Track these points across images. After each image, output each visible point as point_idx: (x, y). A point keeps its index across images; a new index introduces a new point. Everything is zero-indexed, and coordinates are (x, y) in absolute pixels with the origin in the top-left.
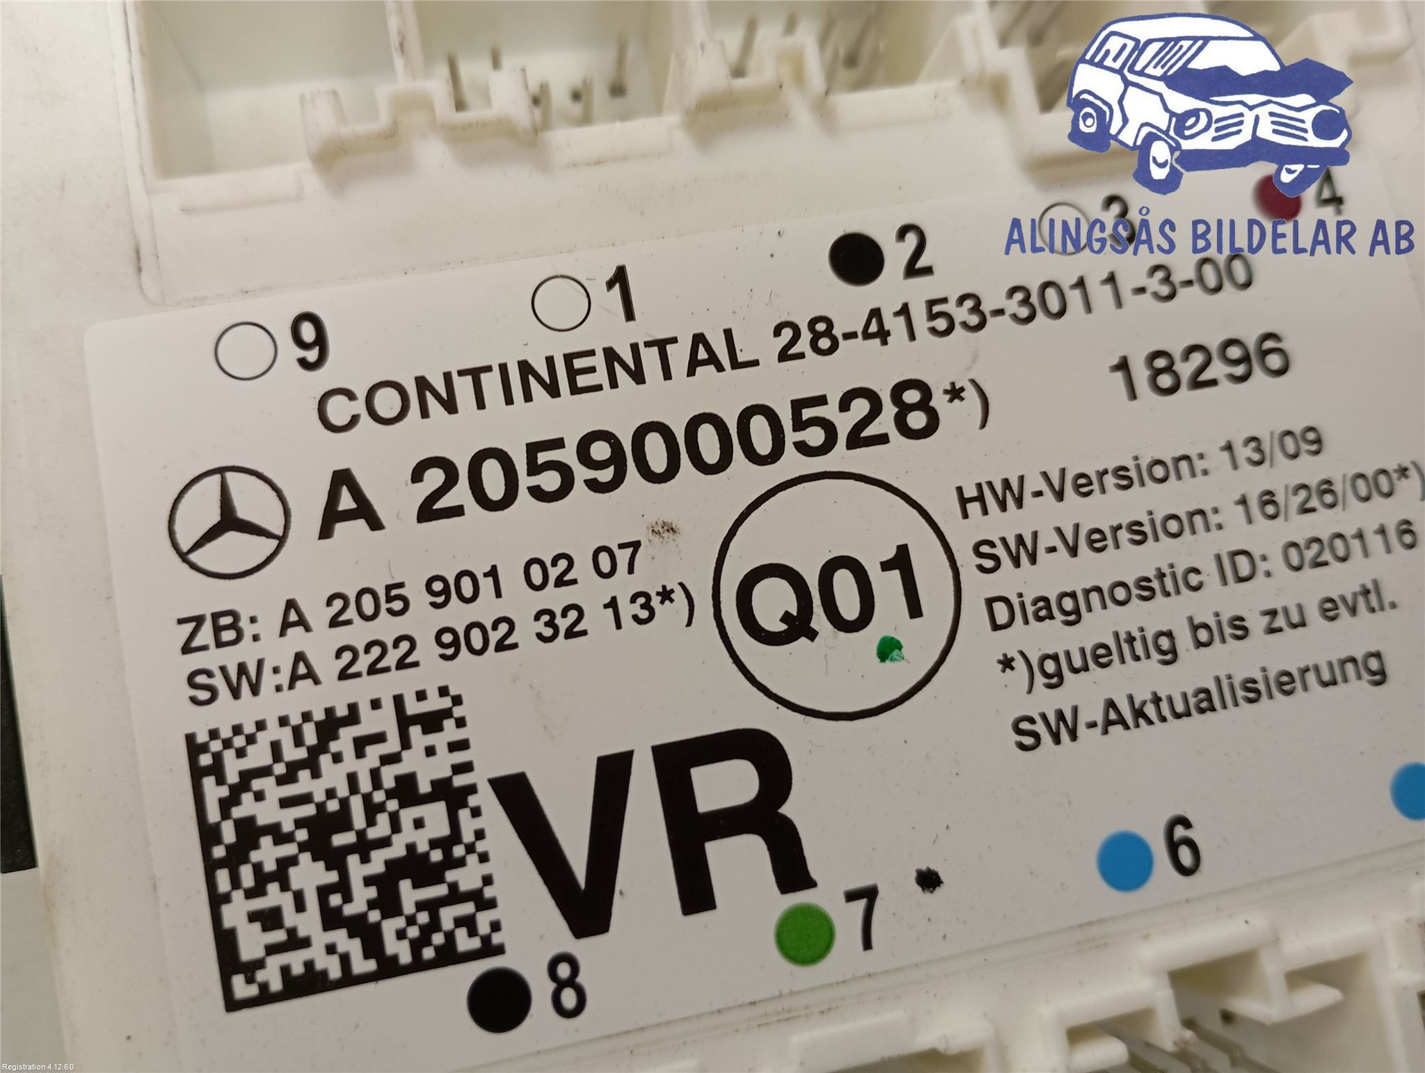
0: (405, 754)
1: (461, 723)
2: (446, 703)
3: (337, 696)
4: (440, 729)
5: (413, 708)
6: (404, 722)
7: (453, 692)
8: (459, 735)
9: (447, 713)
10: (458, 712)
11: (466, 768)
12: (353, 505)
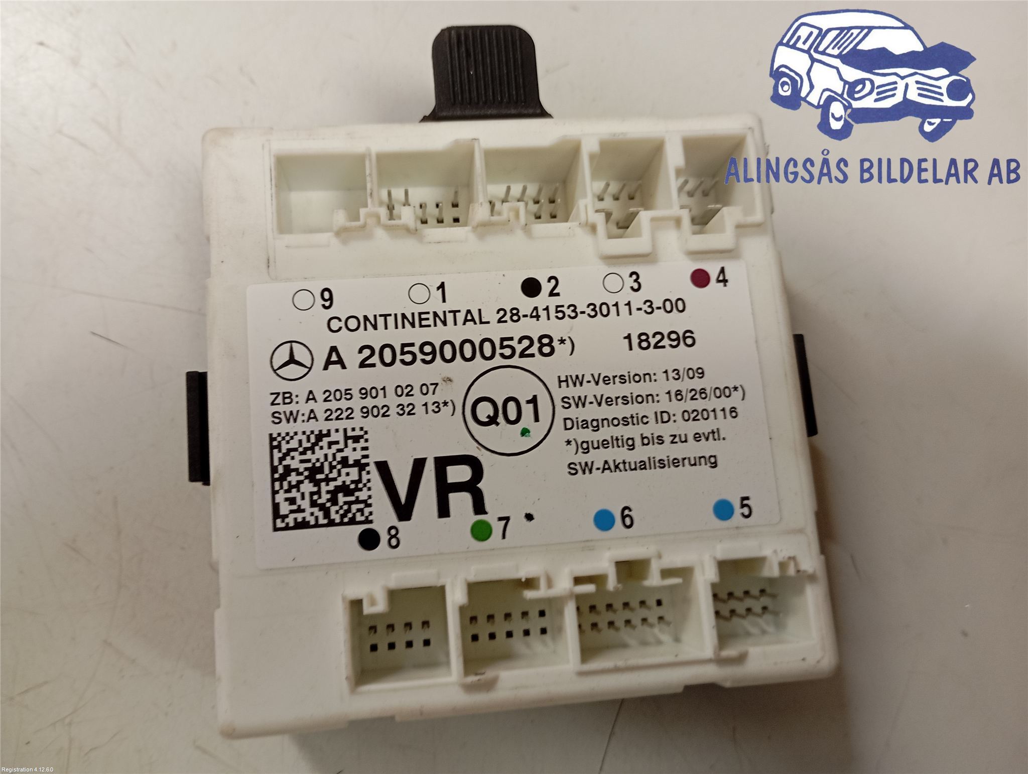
0: (345, 449)
1: (366, 441)
2: (362, 433)
3: (324, 426)
4: (359, 442)
5: (350, 433)
6: (347, 438)
7: (365, 429)
8: (365, 445)
9: (362, 437)
10: (366, 437)
11: (366, 457)
12: (336, 359)
